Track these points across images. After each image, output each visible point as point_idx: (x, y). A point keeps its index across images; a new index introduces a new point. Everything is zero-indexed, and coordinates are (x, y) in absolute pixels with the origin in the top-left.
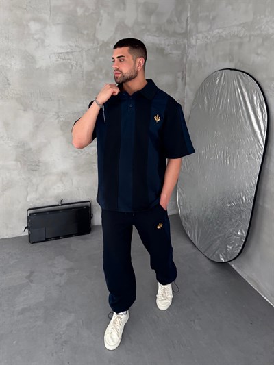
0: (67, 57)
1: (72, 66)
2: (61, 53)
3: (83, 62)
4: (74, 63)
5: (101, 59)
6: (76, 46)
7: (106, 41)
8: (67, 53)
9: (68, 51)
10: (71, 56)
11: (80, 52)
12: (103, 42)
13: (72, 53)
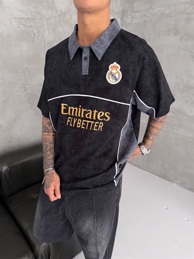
0: (28, 24)
1: (34, 35)
2: (21, 19)
3: (44, 32)
4: (35, 31)
5: (60, 29)
6: (36, 12)
7: (63, 10)
8: (28, 19)
9: (29, 17)
10: (32, 23)
11: (41, 19)
12: (61, 11)
13: (33, 19)
